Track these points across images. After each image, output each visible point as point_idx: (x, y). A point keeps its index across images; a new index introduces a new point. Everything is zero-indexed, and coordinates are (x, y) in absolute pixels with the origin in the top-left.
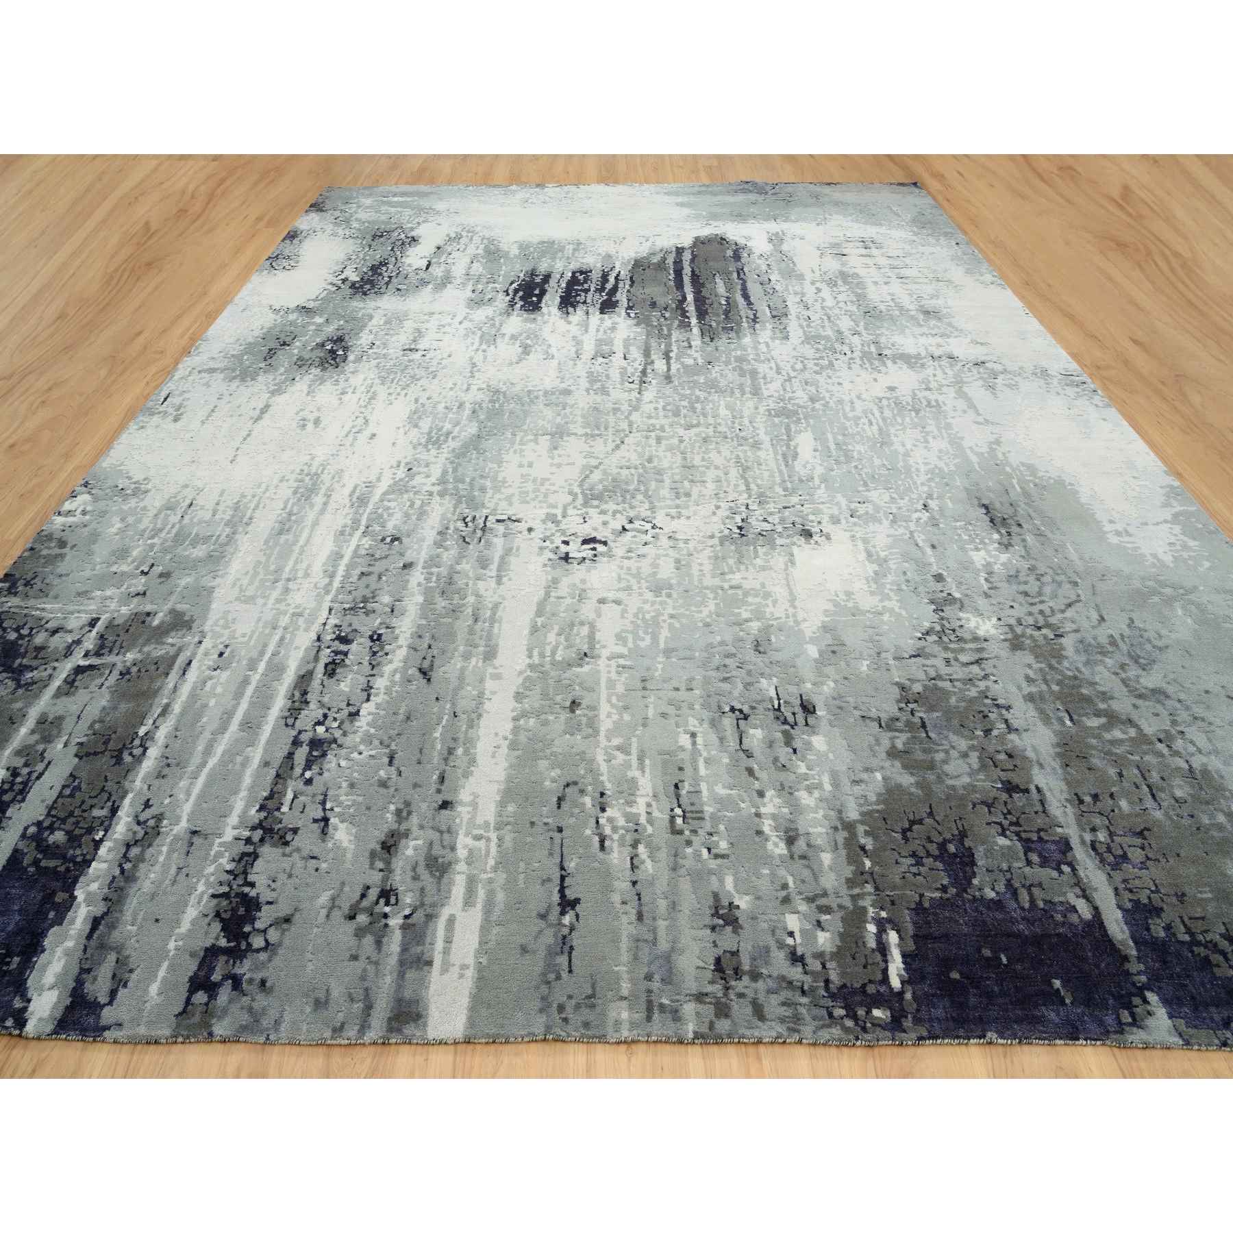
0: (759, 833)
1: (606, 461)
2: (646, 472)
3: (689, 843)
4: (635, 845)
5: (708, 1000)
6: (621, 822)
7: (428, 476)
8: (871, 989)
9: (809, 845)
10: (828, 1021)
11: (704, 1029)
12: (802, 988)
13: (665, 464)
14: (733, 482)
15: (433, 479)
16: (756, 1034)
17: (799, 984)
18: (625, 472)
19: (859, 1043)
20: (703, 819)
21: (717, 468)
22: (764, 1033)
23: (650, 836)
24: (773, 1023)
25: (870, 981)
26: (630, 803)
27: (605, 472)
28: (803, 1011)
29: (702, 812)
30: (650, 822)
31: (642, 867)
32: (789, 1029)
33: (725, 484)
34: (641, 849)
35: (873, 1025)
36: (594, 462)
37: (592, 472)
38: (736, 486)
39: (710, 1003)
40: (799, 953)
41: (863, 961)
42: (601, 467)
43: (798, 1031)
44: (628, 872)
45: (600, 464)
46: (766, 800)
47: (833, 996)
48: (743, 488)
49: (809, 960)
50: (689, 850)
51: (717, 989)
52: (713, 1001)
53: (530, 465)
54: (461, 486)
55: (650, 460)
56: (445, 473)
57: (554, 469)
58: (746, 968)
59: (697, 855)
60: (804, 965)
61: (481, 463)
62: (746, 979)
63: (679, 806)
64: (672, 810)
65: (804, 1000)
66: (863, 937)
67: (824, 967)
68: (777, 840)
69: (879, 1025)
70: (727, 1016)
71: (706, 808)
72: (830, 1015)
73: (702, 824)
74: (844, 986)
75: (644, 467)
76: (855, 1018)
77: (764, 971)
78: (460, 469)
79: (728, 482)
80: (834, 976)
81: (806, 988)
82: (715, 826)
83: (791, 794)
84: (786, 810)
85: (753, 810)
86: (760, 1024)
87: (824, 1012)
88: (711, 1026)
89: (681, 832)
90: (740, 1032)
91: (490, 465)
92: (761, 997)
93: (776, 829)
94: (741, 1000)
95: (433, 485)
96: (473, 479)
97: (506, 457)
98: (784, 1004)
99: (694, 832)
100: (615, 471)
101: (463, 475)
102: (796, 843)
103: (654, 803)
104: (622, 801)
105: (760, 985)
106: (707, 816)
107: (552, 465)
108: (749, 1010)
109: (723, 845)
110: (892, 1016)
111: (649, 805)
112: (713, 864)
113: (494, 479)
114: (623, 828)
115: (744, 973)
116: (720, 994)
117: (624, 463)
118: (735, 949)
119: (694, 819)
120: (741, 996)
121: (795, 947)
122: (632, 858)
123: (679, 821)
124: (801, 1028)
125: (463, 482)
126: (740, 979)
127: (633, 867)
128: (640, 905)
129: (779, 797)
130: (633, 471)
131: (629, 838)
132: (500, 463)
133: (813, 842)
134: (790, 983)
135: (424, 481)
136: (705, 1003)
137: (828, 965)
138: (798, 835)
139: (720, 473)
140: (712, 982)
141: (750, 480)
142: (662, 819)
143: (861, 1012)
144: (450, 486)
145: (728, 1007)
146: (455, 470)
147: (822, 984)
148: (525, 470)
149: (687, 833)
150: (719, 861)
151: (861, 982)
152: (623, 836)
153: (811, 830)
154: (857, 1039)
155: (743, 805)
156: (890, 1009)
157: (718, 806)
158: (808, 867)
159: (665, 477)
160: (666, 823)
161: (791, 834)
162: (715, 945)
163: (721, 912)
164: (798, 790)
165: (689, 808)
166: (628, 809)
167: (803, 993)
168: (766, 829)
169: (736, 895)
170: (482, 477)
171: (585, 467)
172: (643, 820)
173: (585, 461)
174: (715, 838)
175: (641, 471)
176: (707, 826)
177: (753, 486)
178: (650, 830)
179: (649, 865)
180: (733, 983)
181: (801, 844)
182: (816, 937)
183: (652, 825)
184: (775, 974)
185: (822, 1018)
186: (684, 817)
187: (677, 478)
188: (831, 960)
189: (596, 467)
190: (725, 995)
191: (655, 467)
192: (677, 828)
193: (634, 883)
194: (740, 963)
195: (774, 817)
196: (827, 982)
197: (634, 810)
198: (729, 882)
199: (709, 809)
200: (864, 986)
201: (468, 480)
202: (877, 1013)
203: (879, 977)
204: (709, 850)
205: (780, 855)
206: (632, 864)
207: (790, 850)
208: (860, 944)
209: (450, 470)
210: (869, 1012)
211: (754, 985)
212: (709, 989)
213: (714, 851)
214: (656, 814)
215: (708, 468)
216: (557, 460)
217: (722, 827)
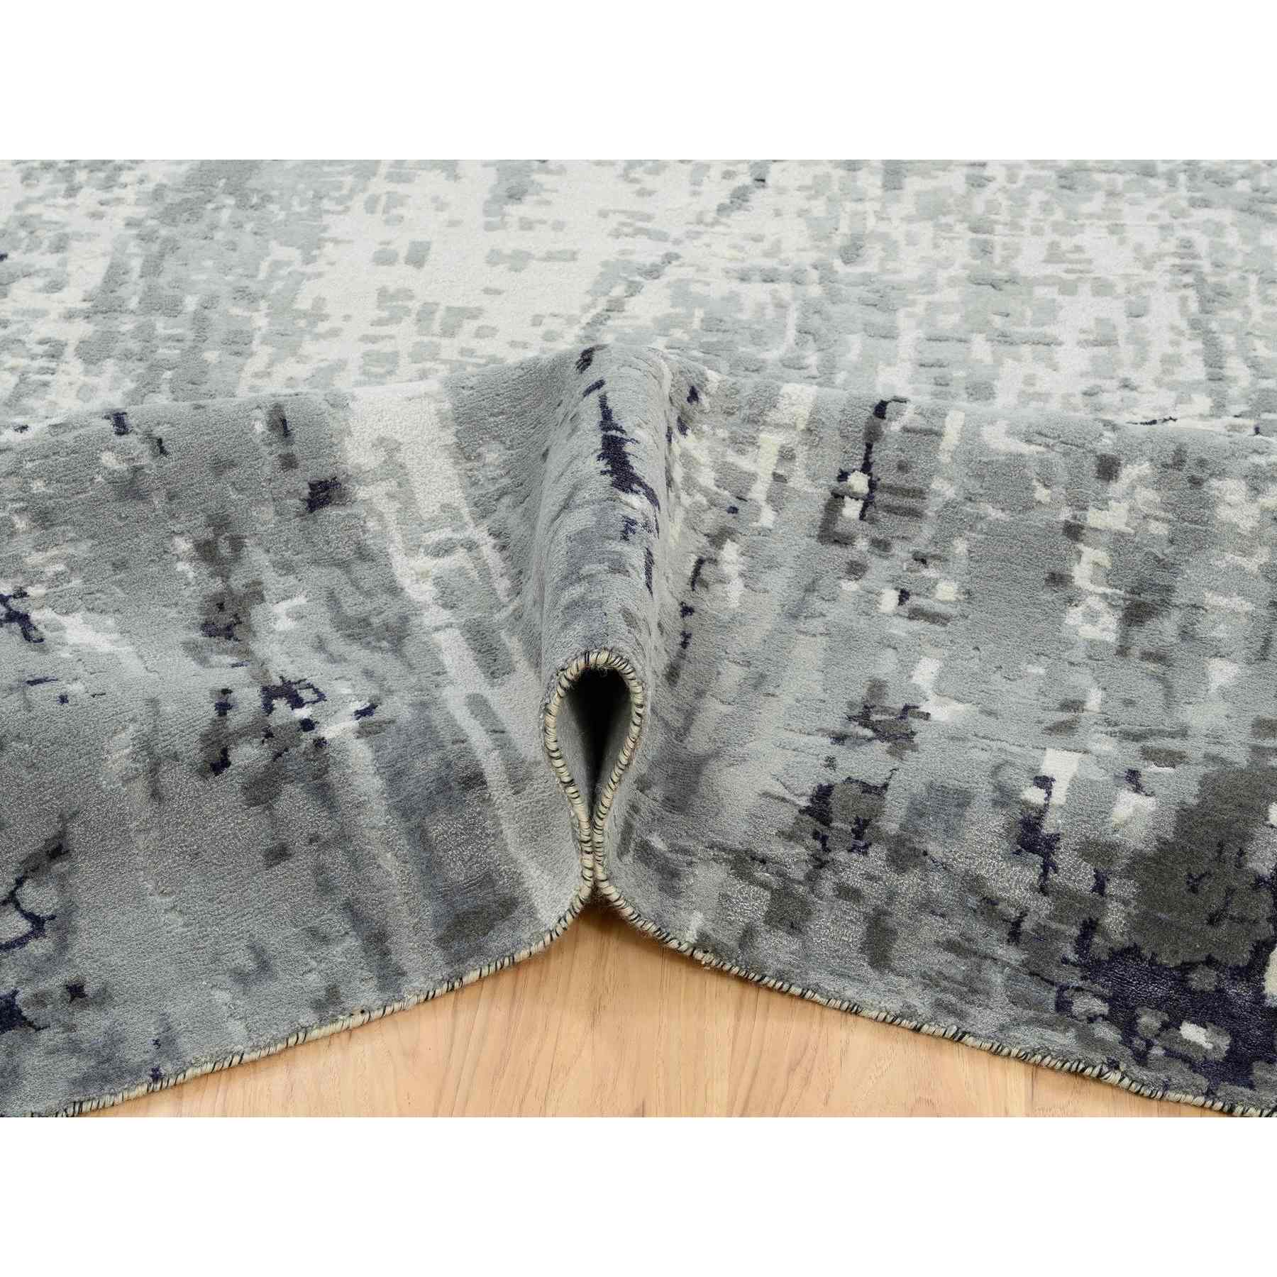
0: (1058, 580)
1: (690, 251)
2: (834, 297)
3: (856, 569)
4: (719, 538)
5: (761, 874)
6: (707, 478)
7: (55, 287)
8: (1202, 980)
9: (1186, 634)
10: (1050, 1013)
11: (728, 937)
12: (1017, 924)
13: (909, 268)
14: (1160, 346)
15: (72, 297)
16: (849, 993)
17: (1013, 913)
18: (756, 292)
19: (1114, 1077)
20: (915, 514)
21: (1102, 288)
22: (868, 997)
23: (765, 532)
24: (905, 982)
25: (1209, 962)
26: (741, 443)
27: (681, 293)
28: (997, 978)
29: (919, 494)
30: (776, 500)
31: (717, 589)
32: (939, 1005)
33: (1126, 352)
34: (730, 552)
35: (1170, 1053)
36: (646, 252)
37: (634, 288)
38: (1170, 362)
39: (764, 885)
40: (1048, 828)
41: (1216, 902)
42: (672, 273)
43: (961, 1015)
44: (683, 584)
45: (669, 258)
46: (1116, 488)
47: (1091, 968)
48: (1195, 370)
49: (1065, 857)
50: (850, 586)
51: (795, 856)
52: (775, 882)
53: (417, 258)
54: (162, 326)
55: (851, 253)
56: (115, 276)
57: (499, 276)
58: (891, 826)
59: (870, 599)
60: (1048, 866)
61: (247, 241)
62: (878, 854)
63: (866, 468)
64: (843, 476)
65: (1013, 955)
66: (1246, 837)
67: (1100, 887)
68: (1100, 606)
69: (1186, 1059)
70: (794, 928)
71: (937, 484)
72: (1062, 1006)
73: (911, 527)
74: (1132, 952)
75: (827, 276)
76: (1129, 1029)
77: (934, 849)
78: (170, 264)
79: (1141, 345)
80: (1115, 919)
81: (1027, 925)
82: (943, 539)
83: (1196, 482)
84: (1159, 529)
85: (1066, 514)
86: (871, 973)
87: (1051, 996)
88: (748, 935)
89: (844, 541)
90: (813, 977)
91: (280, 252)
92: (899, 915)
93: (1111, 577)
94: (845, 905)
95: (70, 316)
96: (209, 303)
97: (338, 226)
98: (951, 946)
99: (882, 546)
100: (719, 287)
101: (178, 283)
102: (1151, 624)
103: (801, 453)
104: (722, 433)
105: (909, 883)
106: (932, 508)
107: (494, 258)
108: (856, 933)
109: (947, 591)
110: (1231, 1052)
111: (786, 456)
112: (901, 628)
113: (282, 308)
114: (705, 491)
115: (880, 838)
116: (798, 873)
117: (756, 259)
118: (878, 781)
119: (890, 510)
120: (848, 893)
121: (1042, 811)
122: (700, 562)
123: (851, 509)
124: (973, 1011)
125: (172, 308)
126: (864, 850)
127: (696, 579)
128: (682, 656)
129: (1158, 485)
130: (785, 290)
131: (711, 520)
132: (311, 246)
133: (1202, 629)
134: (990, 903)
135: (40, 301)
136: (753, 881)
137: (1111, 888)
138: (1165, 603)
139: (1114, 310)
140: (790, 836)
141: (1228, 341)
142: (805, 497)
143: (1148, 1020)
144: (127, 325)
145: (807, 911)
146: (153, 267)
147: (1075, 931)
148: (398, 276)
149: (862, 544)
150: (918, 625)
151: (1184, 956)
152: (698, 510)
153: (1211, 599)
154: (1114, 1066)
155: (1042, 494)
156: (1235, 1035)
157: (974, 486)
158: (1161, 679)
159: (902, 320)
160: (814, 510)
161: (1146, 597)
162: (831, 763)
163: (875, 717)
164: (1222, 474)
165: (887, 477)
166: (732, 457)
167: (1015, 935)
168: (1081, 574)
169: (933, 698)
170: (244, 295)
171: (610, 272)
172: (759, 492)
173: (610, 249)
174: (930, 573)
175: (815, 291)
176: (922, 537)
177: (1235, 367)
178: (767, 517)
179: (735, 591)
180: (841, 856)
181: (1166, 628)
182: (1112, 801)
183: (778, 509)
184: (960, 867)
185: (1039, 1005)
186: (868, 502)
187: (949, 322)
188: (1129, 873)
189: (653, 272)
190: (811, 879)
191: (866, 280)
192: (840, 527)
193: (687, 611)
194: (877, 812)
195: (1119, 542)
196: (1090, 927)
197: (745, 463)
198: (926, 672)
199: (943, 489)
200: (1187, 967)
201: (191, 303)
202: (1191, 1032)
203: (1244, 957)
204: (904, 596)
205: (1092, 643)
206: (697, 571)
207: (1125, 636)
208: (1230, 853)
209: (136, 264)
210: (1172, 1025)
211: (892, 877)
212: (778, 849)
213: (914, 601)
214: (799, 480)
215: (1068, 289)
216: (510, 240)
217: (960, 546)
